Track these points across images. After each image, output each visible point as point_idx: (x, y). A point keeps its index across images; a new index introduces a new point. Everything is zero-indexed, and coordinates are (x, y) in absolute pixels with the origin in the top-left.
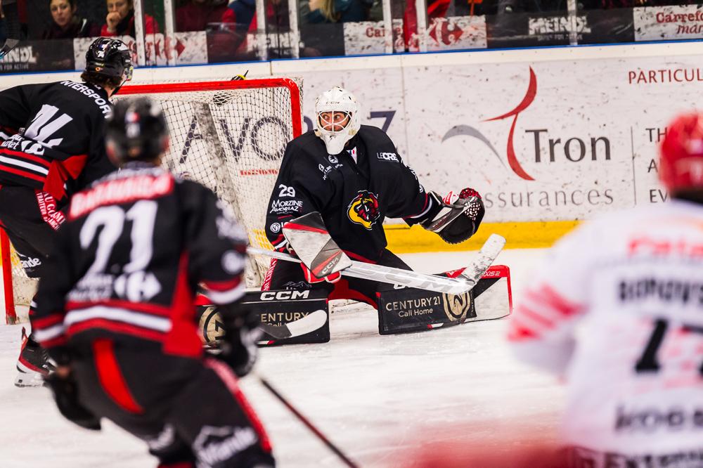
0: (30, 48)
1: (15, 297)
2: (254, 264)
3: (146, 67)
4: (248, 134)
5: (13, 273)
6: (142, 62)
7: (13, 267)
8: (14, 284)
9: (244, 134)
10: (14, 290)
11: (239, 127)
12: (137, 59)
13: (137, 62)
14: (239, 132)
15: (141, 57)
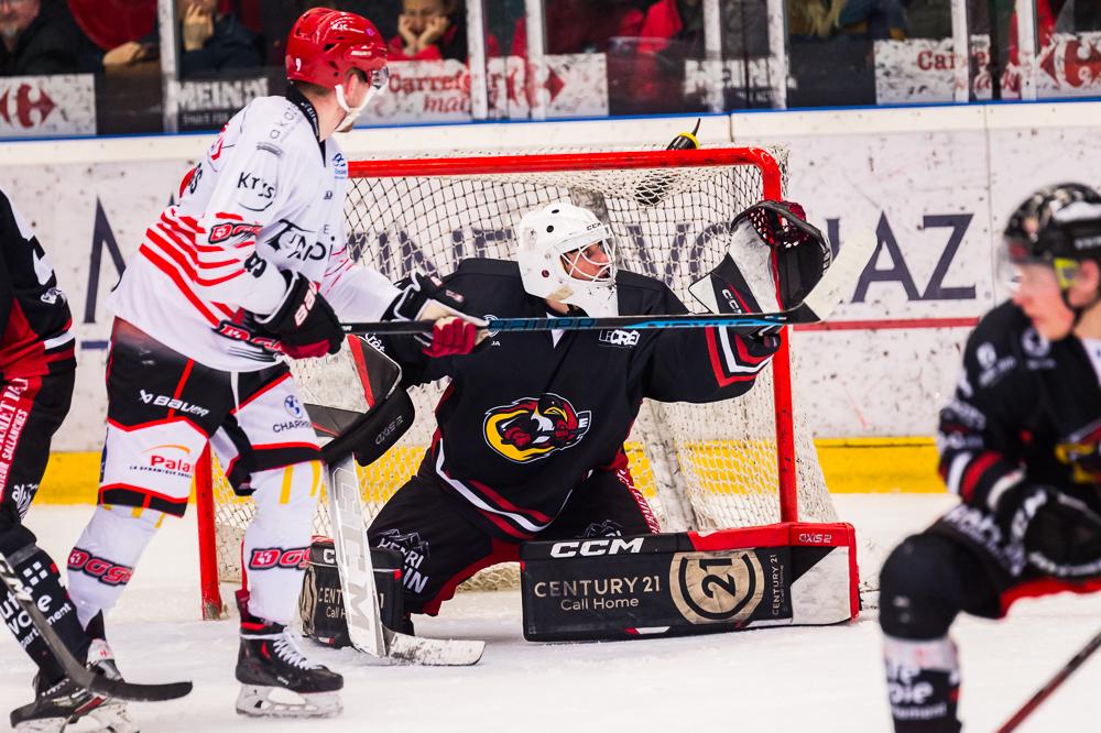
0: (263, 81)
1: (220, 567)
2: (687, 509)
3: (489, 120)
4: (684, 255)
5: (217, 520)
6: (481, 111)
7: (217, 508)
8: (218, 542)
9: (675, 255)
10: (218, 553)
11: (667, 242)
12: (471, 106)
13: (470, 112)
14: (667, 253)
15: (478, 102)
